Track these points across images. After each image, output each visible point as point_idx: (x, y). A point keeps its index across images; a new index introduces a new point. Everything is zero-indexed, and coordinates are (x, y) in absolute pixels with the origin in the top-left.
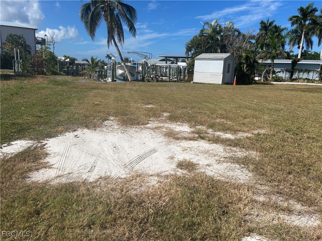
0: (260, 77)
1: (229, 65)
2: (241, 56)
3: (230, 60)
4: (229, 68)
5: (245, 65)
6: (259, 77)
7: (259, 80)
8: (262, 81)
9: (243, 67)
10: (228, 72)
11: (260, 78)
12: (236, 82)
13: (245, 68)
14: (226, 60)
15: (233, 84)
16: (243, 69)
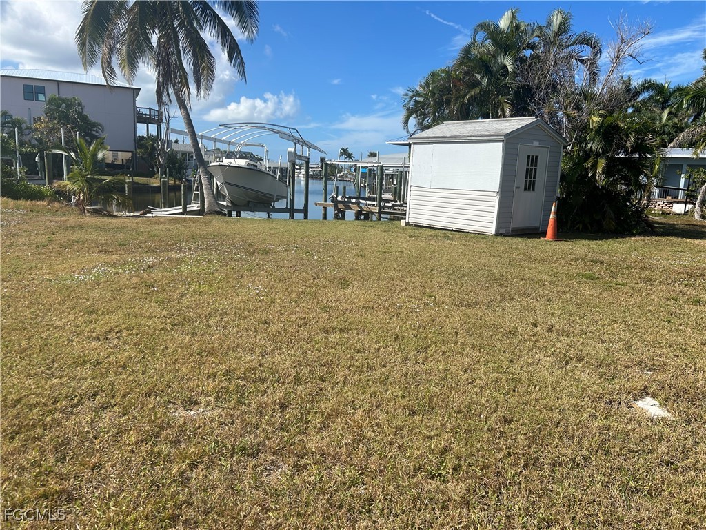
0: (690, 203)
1: (532, 160)
2: (585, 128)
3: (536, 144)
4: (531, 173)
5: (602, 163)
6: (686, 203)
7: (686, 213)
8: (697, 217)
9: (594, 166)
10: (530, 186)
11: (689, 207)
12: (554, 228)
13: (600, 170)
14: (511, 142)
15: (544, 234)
16: (594, 175)
